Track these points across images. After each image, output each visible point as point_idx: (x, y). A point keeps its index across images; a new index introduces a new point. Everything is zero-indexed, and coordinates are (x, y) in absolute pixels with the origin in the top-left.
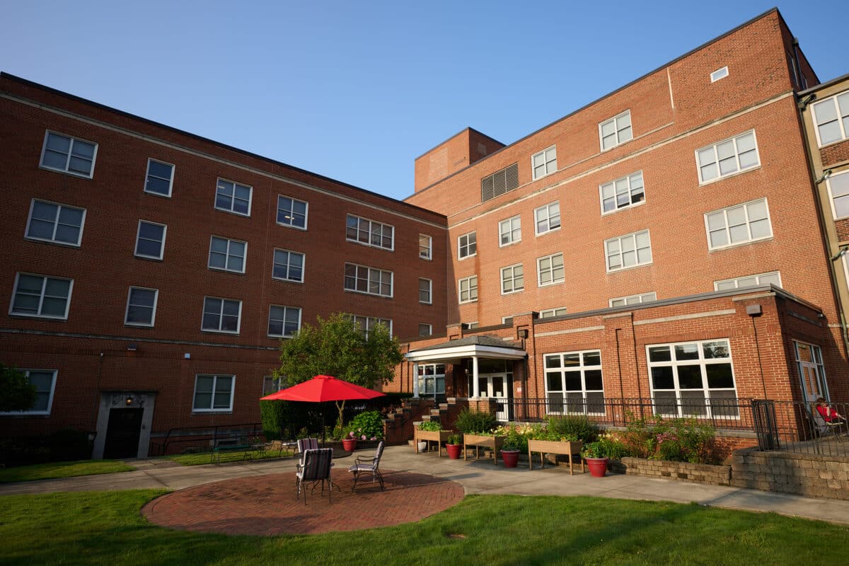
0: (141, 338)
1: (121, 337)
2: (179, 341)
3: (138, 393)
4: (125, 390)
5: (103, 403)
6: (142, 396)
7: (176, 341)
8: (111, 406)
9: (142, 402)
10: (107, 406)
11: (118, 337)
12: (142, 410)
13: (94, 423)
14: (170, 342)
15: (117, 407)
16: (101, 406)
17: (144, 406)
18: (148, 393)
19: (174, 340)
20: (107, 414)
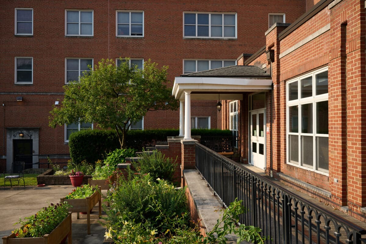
0: (26, 92)
1: (14, 92)
2: (50, 93)
3: (28, 129)
4: (20, 128)
5: (8, 136)
6: (31, 131)
7: (49, 92)
8: (13, 138)
9: (31, 135)
10: (11, 137)
11: (12, 92)
12: (31, 141)
13: (5, 148)
14: (44, 94)
15: (16, 138)
16: (7, 138)
17: (33, 138)
18: (34, 129)
19: (47, 93)
20: (12, 143)
